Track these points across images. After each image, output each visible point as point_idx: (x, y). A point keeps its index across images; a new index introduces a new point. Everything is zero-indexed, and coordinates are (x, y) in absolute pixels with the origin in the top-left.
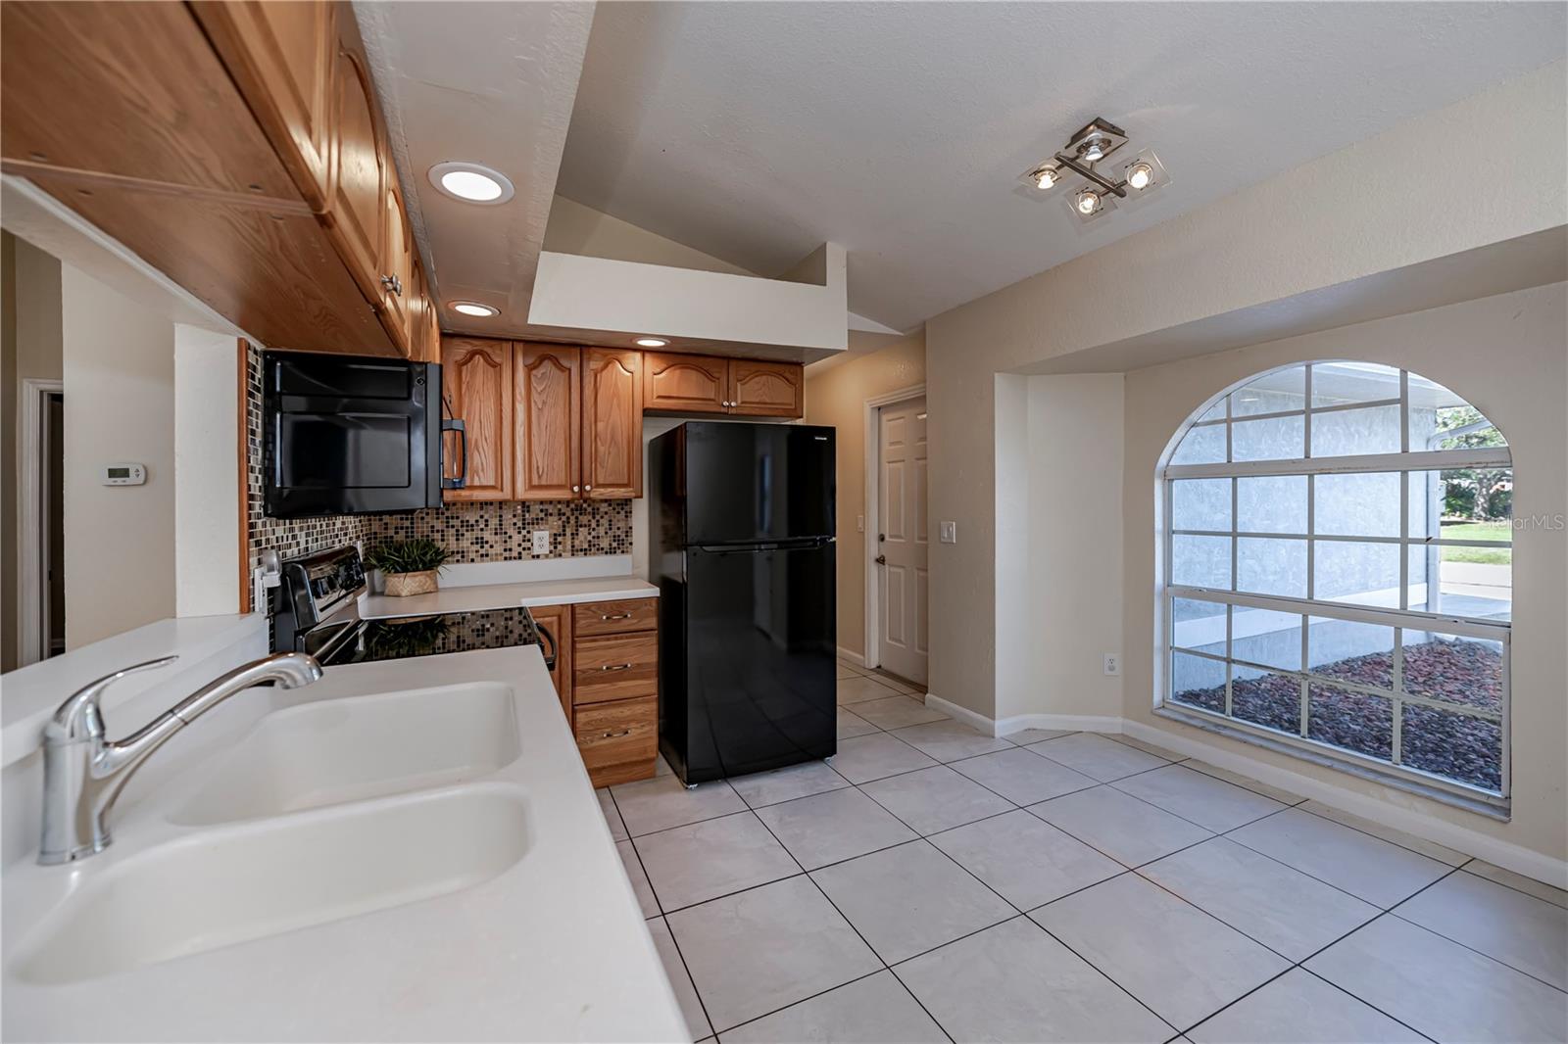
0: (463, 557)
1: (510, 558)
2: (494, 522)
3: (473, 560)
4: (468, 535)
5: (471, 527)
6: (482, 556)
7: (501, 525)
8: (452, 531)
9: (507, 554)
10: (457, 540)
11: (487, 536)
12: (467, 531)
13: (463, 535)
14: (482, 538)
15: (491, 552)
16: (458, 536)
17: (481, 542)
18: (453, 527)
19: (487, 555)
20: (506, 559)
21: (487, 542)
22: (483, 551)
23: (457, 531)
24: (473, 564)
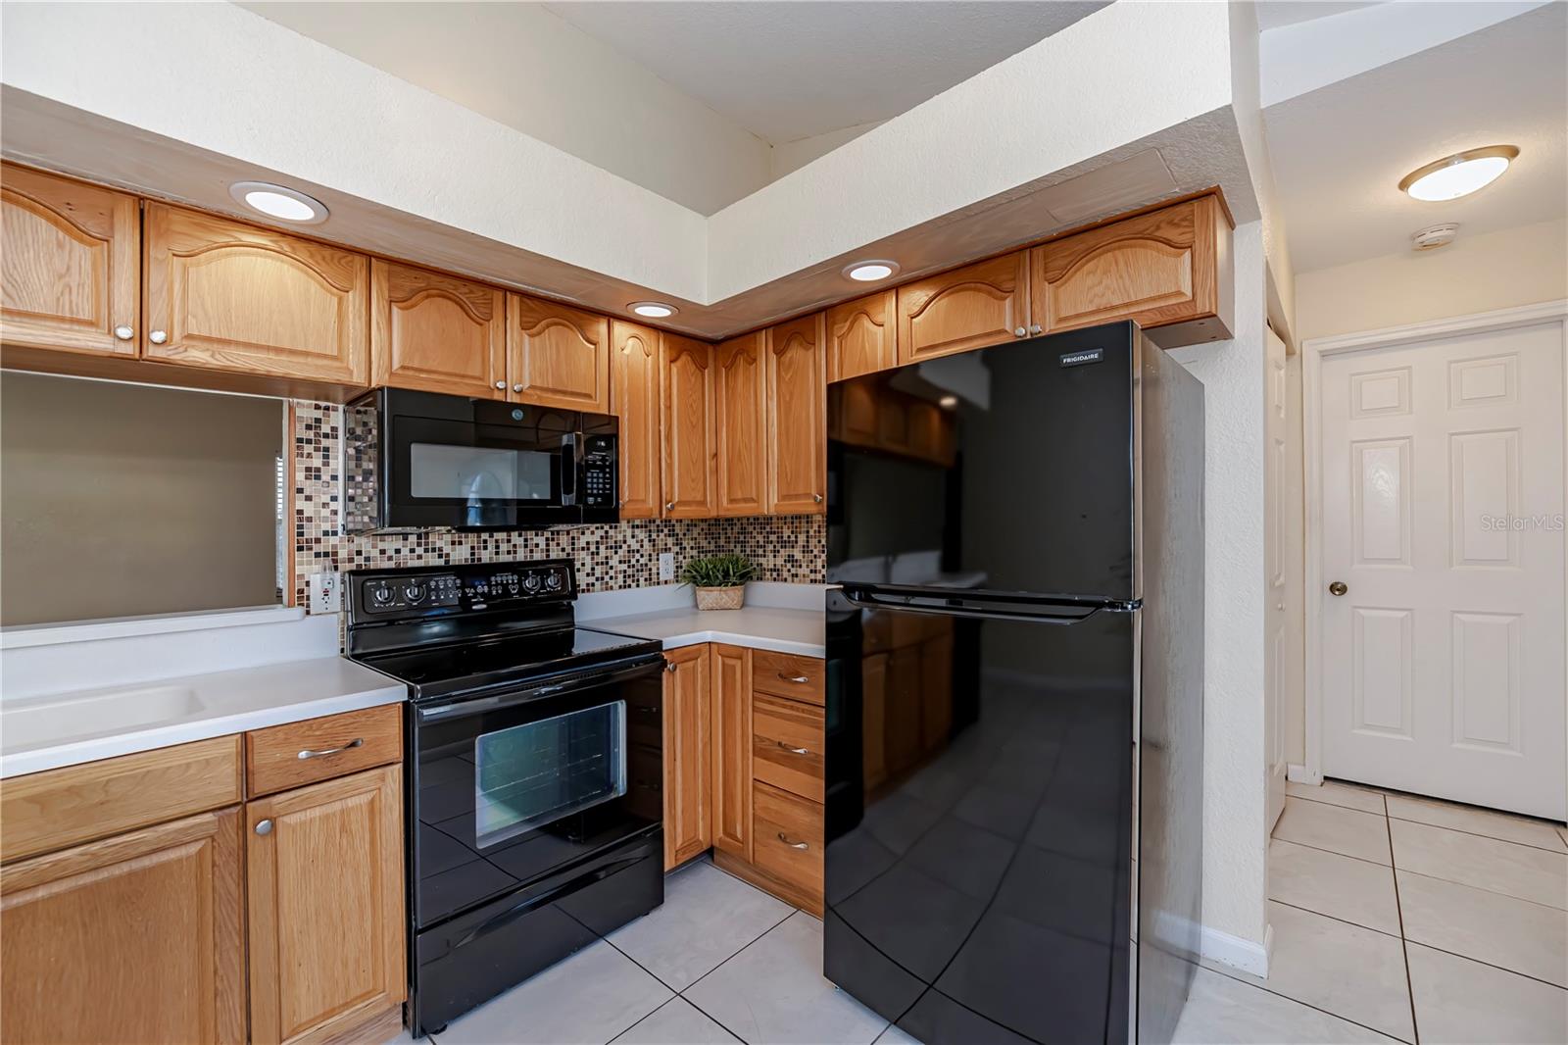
0: (778, 575)
1: (816, 581)
2: (802, 538)
3: (786, 580)
4: (782, 551)
5: (784, 544)
6: (793, 575)
7: (808, 542)
8: (771, 547)
9: (813, 576)
10: (775, 556)
11: (798, 555)
12: (782, 547)
13: (778, 552)
14: (793, 556)
15: (800, 571)
16: (775, 552)
17: (791, 559)
18: (771, 542)
19: (797, 576)
20: (812, 581)
21: (796, 561)
22: (793, 571)
23: (775, 547)
24: (786, 584)
